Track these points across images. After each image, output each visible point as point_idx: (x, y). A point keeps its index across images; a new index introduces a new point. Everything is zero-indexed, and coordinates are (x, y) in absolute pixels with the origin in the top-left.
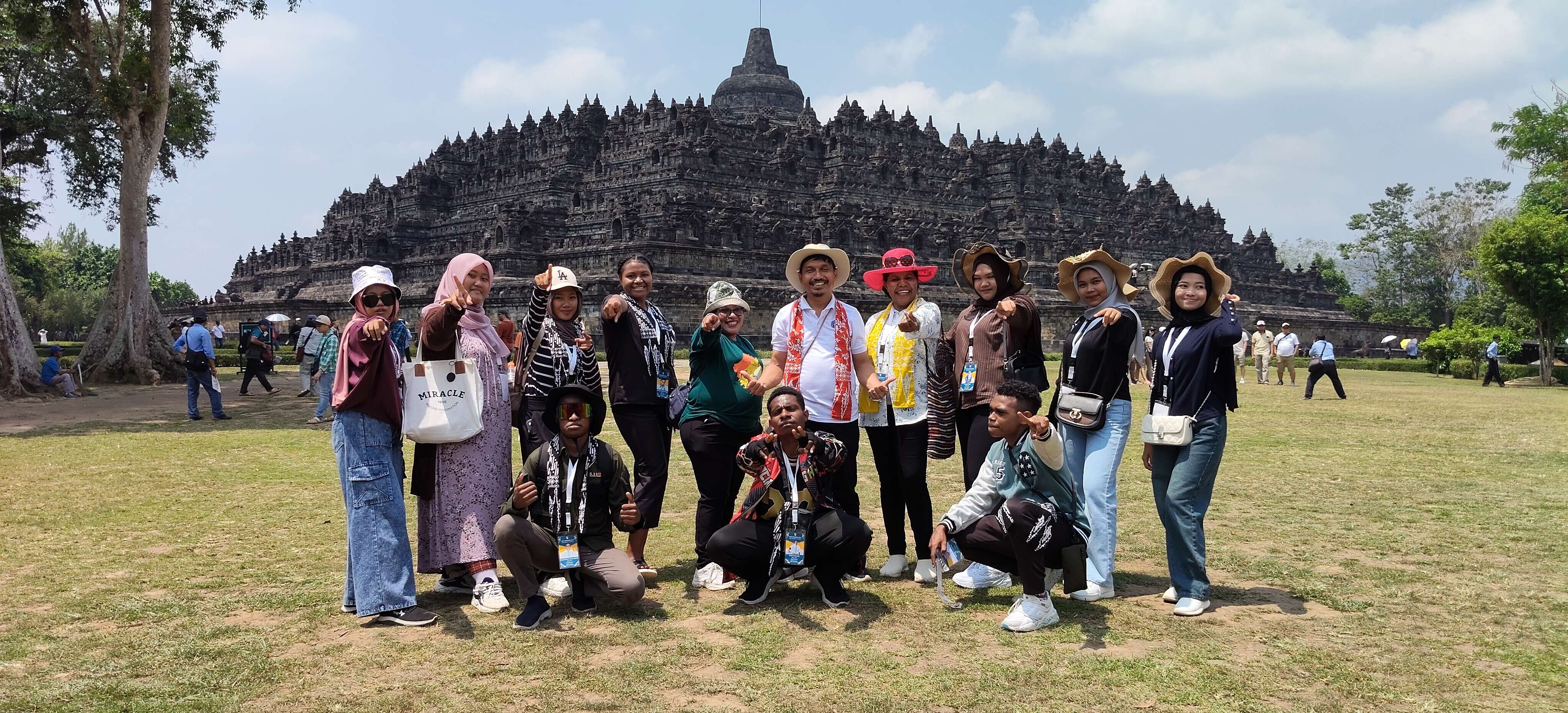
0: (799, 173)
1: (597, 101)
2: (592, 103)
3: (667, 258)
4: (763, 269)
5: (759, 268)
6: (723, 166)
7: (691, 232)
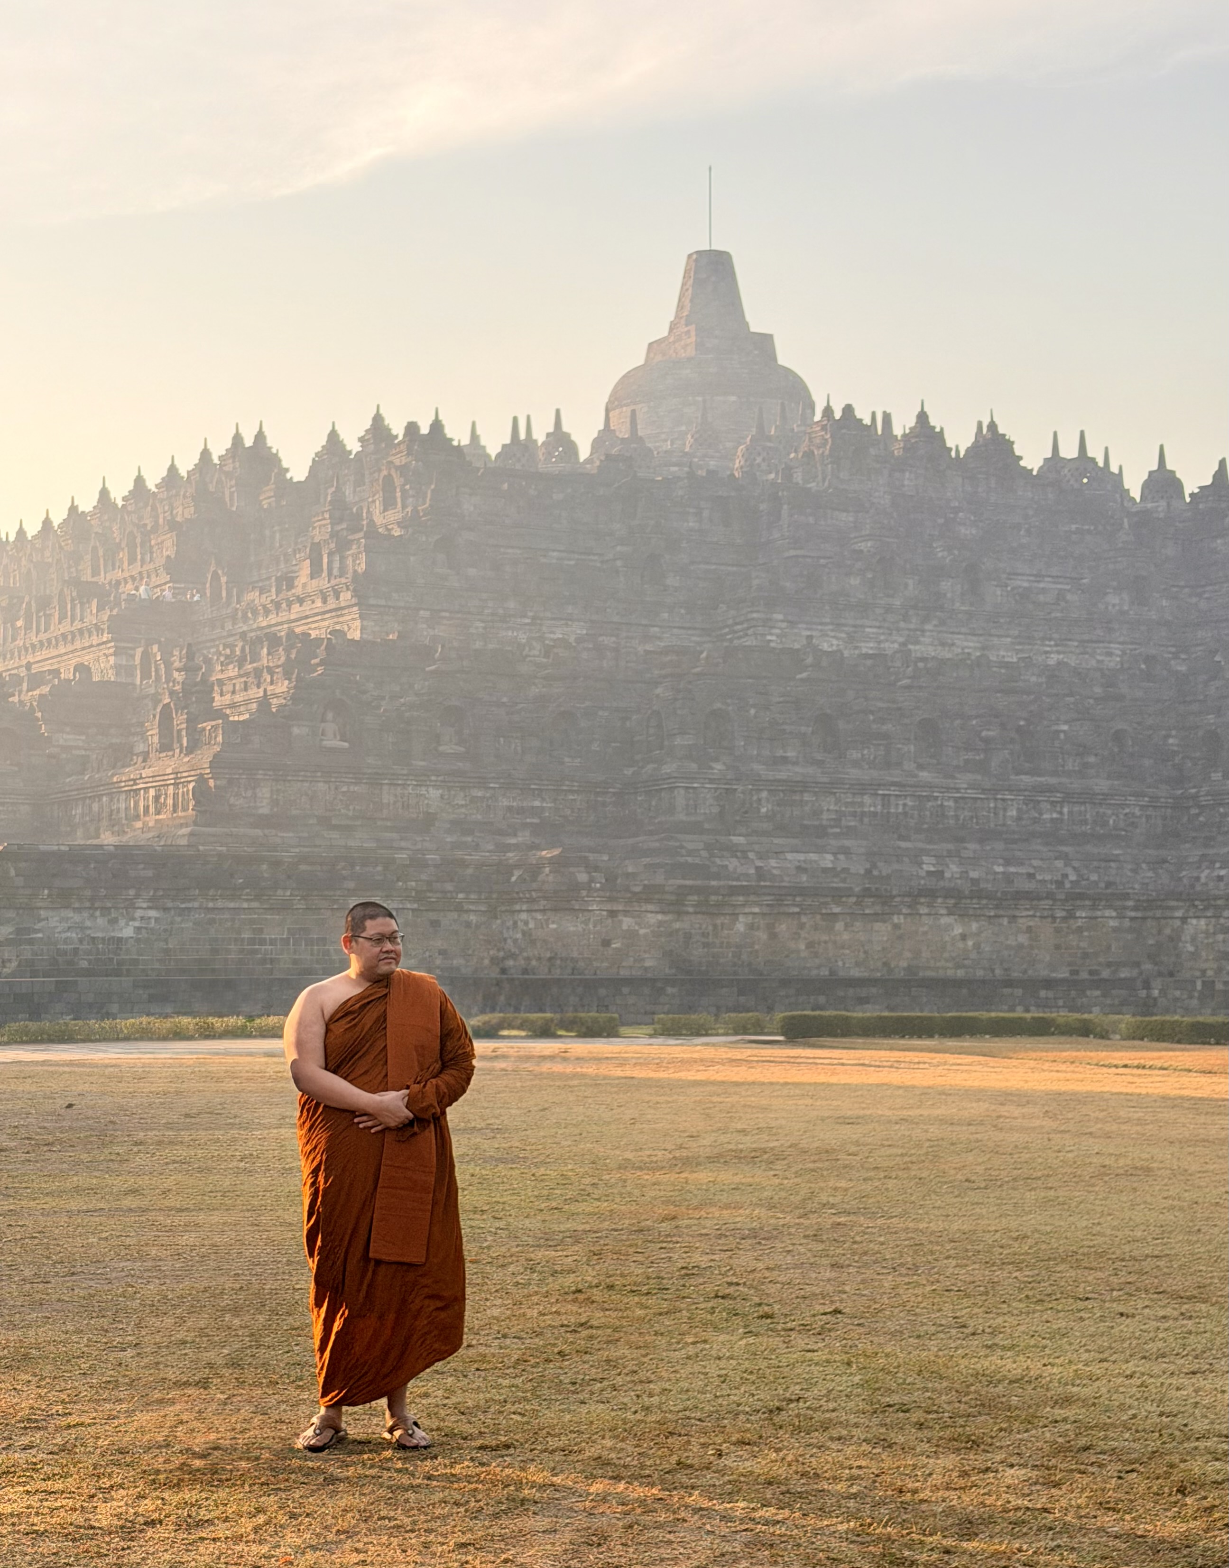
0: (672, 581)
1: (260, 437)
2: (249, 442)
3: (265, 792)
4: (521, 811)
5: (510, 809)
6: (472, 572)
7: (330, 727)
